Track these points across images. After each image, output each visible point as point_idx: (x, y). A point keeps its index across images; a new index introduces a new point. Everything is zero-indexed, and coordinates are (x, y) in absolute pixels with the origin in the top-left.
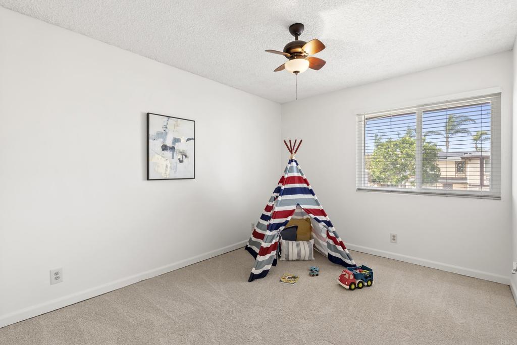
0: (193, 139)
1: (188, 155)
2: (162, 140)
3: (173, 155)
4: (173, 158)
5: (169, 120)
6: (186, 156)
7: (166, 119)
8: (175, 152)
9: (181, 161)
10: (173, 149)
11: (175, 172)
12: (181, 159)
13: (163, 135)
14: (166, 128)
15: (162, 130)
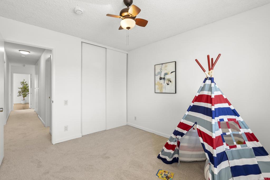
0: (174, 72)
1: (171, 80)
2: (159, 75)
3: (164, 82)
4: (164, 83)
5: (163, 65)
6: (170, 82)
7: (161, 65)
8: (165, 80)
9: (168, 84)
10: (164, 78)
11: (165, 90)
12: (168, 83)
13: (160, 73)
14: (161, 69)
15: (160, 71)
